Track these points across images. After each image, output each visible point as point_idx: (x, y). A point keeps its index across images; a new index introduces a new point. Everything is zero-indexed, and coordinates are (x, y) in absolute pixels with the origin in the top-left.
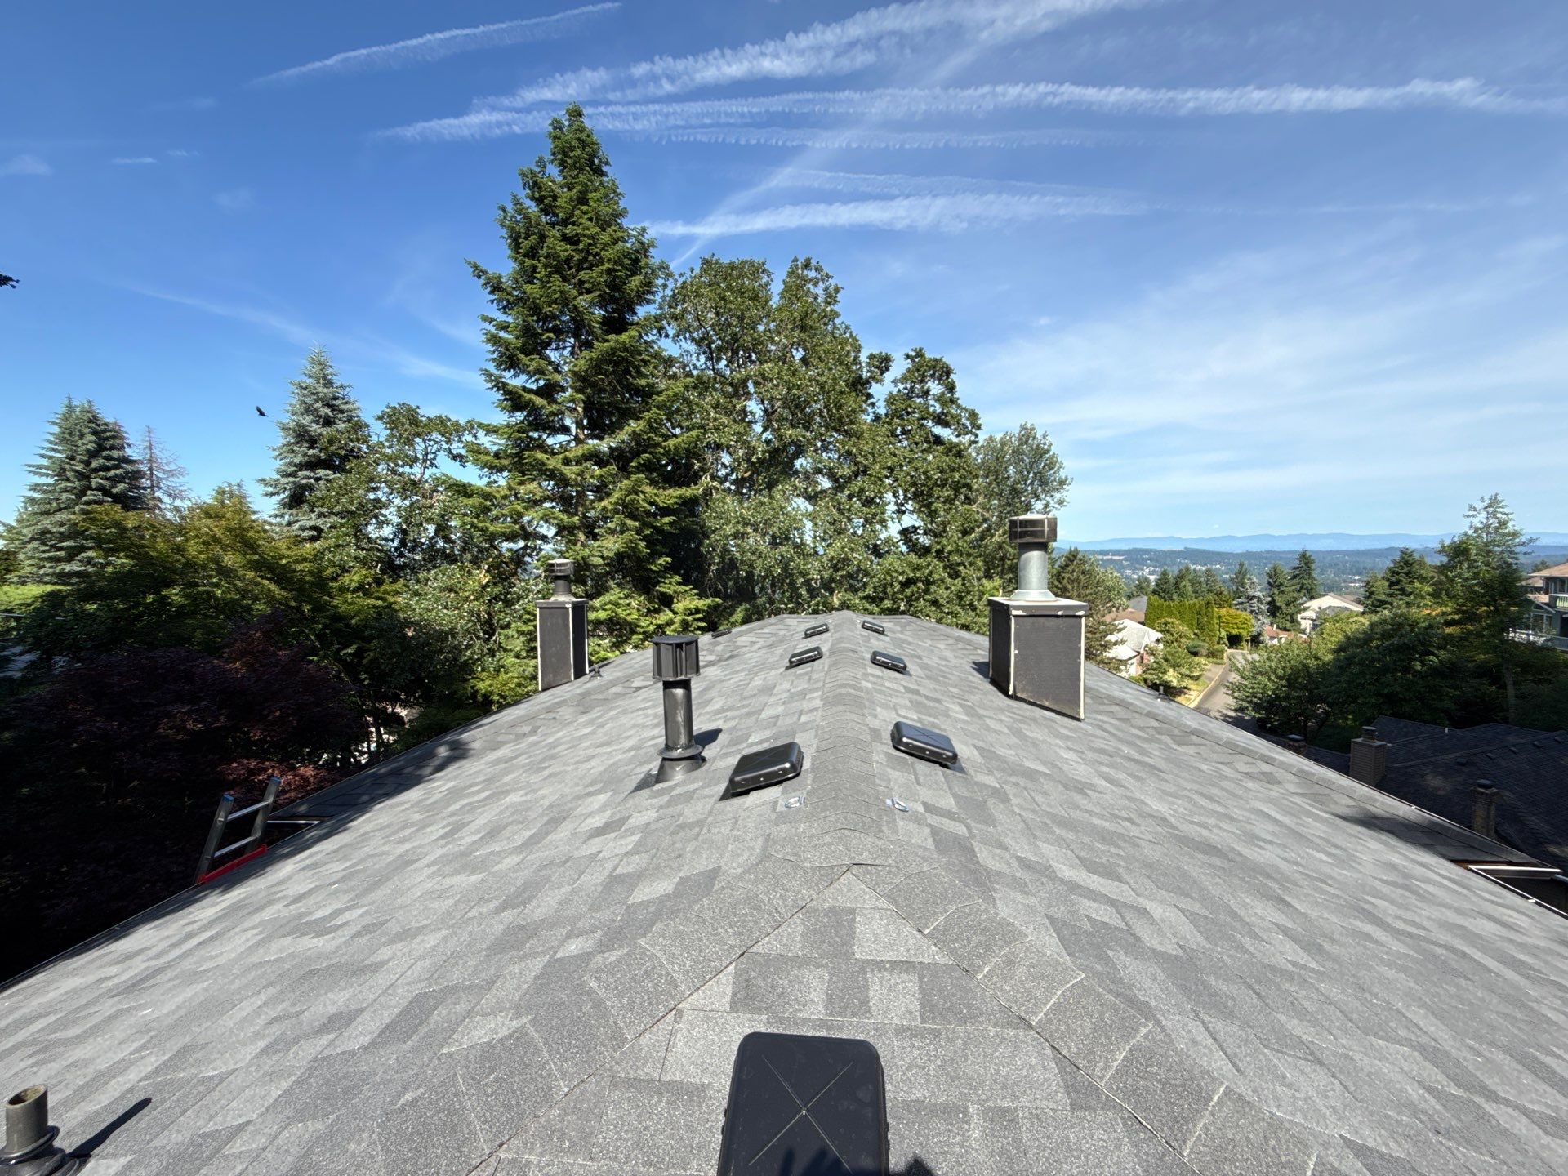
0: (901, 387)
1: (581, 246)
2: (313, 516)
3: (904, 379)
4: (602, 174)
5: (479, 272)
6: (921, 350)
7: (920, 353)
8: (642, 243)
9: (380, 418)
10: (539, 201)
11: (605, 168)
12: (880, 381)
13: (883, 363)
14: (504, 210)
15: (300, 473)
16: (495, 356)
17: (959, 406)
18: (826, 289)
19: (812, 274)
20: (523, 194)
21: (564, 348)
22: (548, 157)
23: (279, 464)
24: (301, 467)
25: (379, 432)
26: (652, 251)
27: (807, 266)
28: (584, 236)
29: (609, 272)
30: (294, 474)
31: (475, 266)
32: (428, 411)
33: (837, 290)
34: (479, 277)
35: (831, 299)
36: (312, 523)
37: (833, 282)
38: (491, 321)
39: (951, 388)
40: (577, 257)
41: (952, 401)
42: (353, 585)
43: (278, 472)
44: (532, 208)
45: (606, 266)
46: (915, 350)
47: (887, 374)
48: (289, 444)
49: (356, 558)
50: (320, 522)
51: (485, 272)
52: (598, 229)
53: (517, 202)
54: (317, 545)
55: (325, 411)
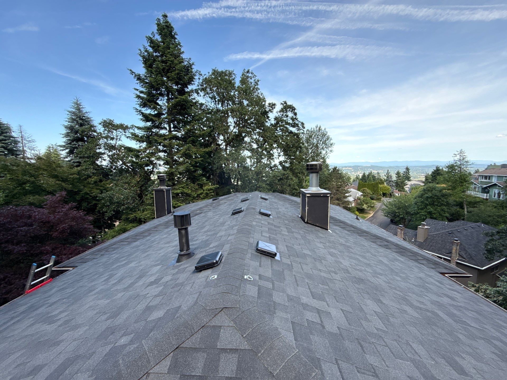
0: (279, 114)
1: (168, 64)
3: (280, 111)
4: (175, 39)
5: (132, 72)
8: (190, 64)
9: (100, 124)
10: (153, 47)
11: (176, 36)
12: (272, 112)
13: (272, 106)
14: (140, 50)
15: (72, 143)
16: (139, 103)
17: (298, 121)
18: (254, 80)
19: (250, 75)
20: (147, 44)
21: (164, 100)
22: (156, 31)
26: (193, 67)
27: (248, 72)
28: (169, 61)
29: (178, 74)
33: (258, 81)
35: (256, 83)
38: (137, 90)
39: (295, 114)
41: (296, 119)
42: (92, 182)
43: (65, 142)
44: (151, 50)
46: (284, 102)
47: (274, 110)
48: (68, 133)
49: (93, 173)
51: (135, 73)
52: (174, 59)
53: (145, 47)
54: (79, 168)
55: (80, 121)
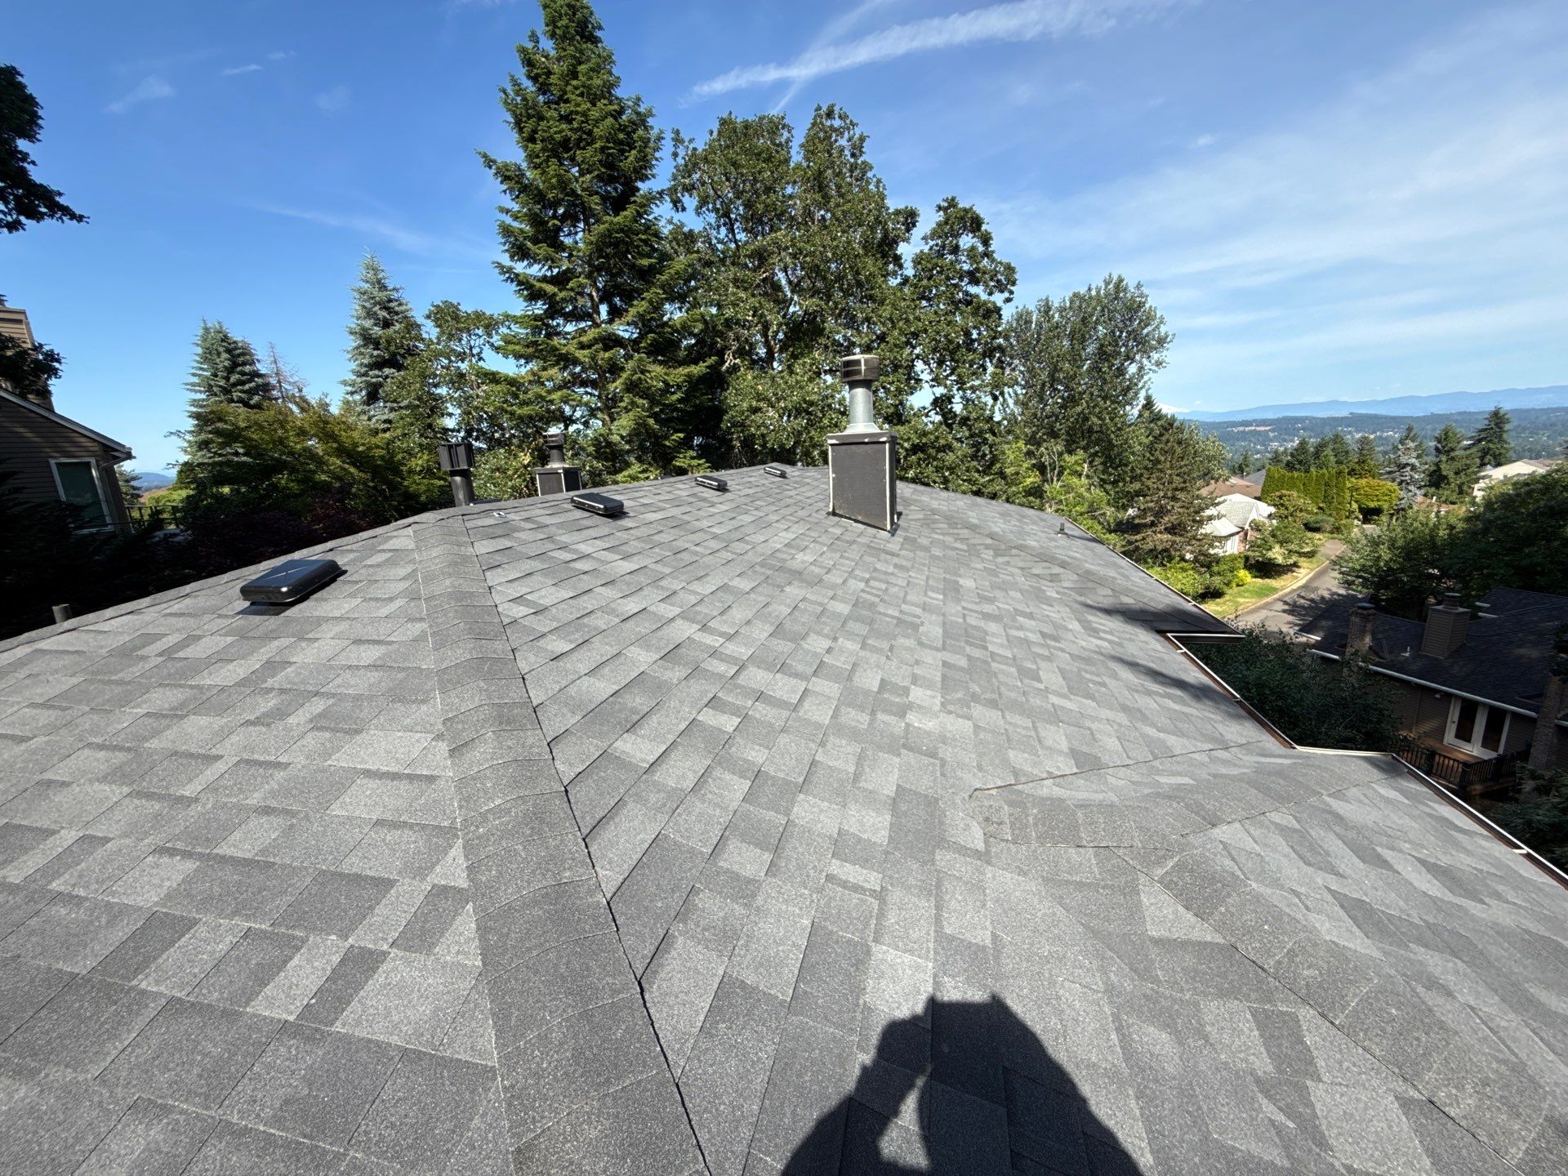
0: (931, 243)
1: (575, 125)
2: (386, 410)
3: (934, 234)
4: (595, 41)
5: (489, 162)
6: (953, 199)
7: (952, 203)
8: (638, 114)
9: (428, 317)
10: (534, 79)
11: (598, 33)
12: (907, 240)
13: (910, 218)
14: (504, 91)
15: (371, 373)
16: (506, 247)
17: (993, 260)
18: (849, 140)
19: (837, 123)
20: (521, 73)
21: (576, 233)
22: (541, 28)
23: (354, 366)
24: (372, 366)
25: (430, 331)
26: (651, 121)
27: (830, 114)
28: (577, 113)
29: (603, 149)
30: (365, 374)
31: (485, 156)
32: (467, 307)
33: (862, 139)
34: (490, 167)
35: (857, 149)
36: (386, 417)
37: (858, 132)
38: (508, 211)
39: (986, 240)
40: (574, 137)
41: (987, 254)
42: (418, 469)
43: (353, 372)
44: (529, 86)
45: (598, 145)
46: (945, 200)
47: (914, 231)
48: (357, 348)
49: (421, 445)
50: (392, 416)
51: (494, 162)
52: (589, 105)
53: (515, 83)
54: (387, 435)
55: (383, 314)
